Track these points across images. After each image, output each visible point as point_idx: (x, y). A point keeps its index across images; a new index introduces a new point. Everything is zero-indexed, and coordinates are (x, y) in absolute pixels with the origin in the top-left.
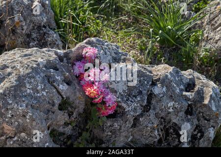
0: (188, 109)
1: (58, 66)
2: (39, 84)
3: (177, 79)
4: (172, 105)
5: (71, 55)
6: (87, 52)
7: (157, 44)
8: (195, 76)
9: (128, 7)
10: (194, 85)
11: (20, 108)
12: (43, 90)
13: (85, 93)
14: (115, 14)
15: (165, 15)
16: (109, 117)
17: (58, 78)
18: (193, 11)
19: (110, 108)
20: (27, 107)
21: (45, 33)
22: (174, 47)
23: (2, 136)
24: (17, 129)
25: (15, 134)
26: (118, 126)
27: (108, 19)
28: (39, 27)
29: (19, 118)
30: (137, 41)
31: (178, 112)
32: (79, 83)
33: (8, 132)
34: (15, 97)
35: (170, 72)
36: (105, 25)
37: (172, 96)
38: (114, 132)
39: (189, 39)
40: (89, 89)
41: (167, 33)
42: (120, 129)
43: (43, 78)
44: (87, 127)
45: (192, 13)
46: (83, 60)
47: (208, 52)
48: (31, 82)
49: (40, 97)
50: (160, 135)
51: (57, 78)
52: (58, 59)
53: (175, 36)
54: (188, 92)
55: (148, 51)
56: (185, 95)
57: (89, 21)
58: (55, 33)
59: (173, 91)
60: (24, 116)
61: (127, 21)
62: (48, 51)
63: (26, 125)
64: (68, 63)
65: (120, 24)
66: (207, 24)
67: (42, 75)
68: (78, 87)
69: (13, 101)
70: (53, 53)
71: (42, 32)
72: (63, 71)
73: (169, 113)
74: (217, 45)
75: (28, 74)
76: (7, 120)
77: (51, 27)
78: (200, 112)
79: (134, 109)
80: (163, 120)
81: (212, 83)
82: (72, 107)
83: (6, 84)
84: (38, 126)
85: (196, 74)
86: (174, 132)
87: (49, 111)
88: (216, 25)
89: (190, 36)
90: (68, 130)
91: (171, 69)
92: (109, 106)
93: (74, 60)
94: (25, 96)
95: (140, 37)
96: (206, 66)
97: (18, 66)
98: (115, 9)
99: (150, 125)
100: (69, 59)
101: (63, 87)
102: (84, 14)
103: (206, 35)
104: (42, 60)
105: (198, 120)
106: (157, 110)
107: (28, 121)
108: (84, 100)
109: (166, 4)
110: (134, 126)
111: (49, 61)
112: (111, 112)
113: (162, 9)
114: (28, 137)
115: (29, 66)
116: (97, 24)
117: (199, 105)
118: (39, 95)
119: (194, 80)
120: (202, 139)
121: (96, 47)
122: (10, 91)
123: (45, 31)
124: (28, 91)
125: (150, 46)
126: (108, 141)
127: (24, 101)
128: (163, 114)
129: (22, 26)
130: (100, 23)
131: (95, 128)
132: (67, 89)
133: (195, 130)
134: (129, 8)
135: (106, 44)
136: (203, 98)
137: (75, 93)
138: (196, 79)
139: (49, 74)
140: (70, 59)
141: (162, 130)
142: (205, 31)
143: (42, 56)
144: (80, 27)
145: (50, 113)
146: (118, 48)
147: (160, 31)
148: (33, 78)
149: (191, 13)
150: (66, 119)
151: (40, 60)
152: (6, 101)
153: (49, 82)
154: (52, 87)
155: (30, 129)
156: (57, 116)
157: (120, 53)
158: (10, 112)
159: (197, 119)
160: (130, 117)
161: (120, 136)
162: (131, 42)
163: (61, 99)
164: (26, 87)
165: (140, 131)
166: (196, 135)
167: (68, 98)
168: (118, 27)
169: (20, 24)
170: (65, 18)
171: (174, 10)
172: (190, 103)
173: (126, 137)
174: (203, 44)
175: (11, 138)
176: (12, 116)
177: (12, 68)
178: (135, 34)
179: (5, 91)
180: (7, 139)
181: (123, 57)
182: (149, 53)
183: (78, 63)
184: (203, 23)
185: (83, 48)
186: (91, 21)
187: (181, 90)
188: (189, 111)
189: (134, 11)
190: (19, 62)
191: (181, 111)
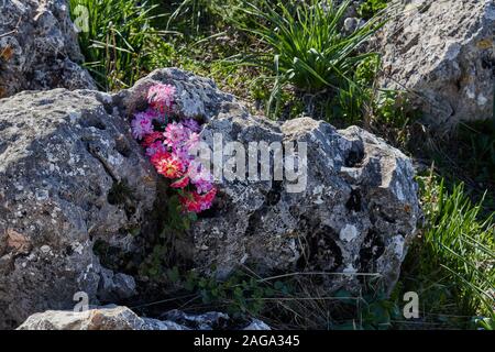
0: (352, 198)
1: (104, 121)
2: (71, 155)
3: (328, 142)
4: (321, 190)
5: (126, 101)
6: (155, 95)
7: (289, 86)
8: (363, 137)
9: (228, 13)
10: (362, 154)
11: (39, 199)
12: (79, 164)
13: (156, 170)
14: (201, 30)
15: (304, 26)
16: (202, 215)
17: (106, 143)
18: (358, 16)
19: (204, 196)
20: (50, 195)
21: (62, 71)
22: (325, 91)
23: (5, 253)
24: (33, 238)
25: (31, 249)
26: (220, 231)
27: (187, 40)
28: (51, 59)
29: (37, 218)
30: (249, 81)
31: (333, 205)
32: (144, 153)
33: (17, 245)
34: (28, 178)
35: (315, 130)
36: (181, 53)
37: (319, 174)
38: (212, 244)
39: (353, 74)
40: (164, 161)
41: (308, 63)
42: (225, 237)
43: (78, 143)
44: (163, 235)
45: (358, 20)
46: (149, 110)
47: (392, 97)
48: (56, 151)
49: (73, 178)
50: (300, 251)
51: (103, 142)
52: (102, 107)
53: (326, 68)
54: (351, 166)
55: (271, 100)
56: (345, 173)
57: (147, 45)
58: (83, 68)
59: (322, 164)
60: (47, 213)
61: (227, 42)
62: (84, 94)
63: (49, 229)
64: (121, 115)
65: (213, 49)
66: (389, 42)
67: (76, 137)
68: (142, 160)
69: (25, 185)
70: (94, 98)
71: (55, 67)
72: (112, 131)
73: (316, 207)
74: (408, 83)
75: (50, 136)
76: (14, 222)
77: (73, 58)
78: (374, 206)
79: (250, 198)
80: (304, 222)
81: (397, 152)
82: (132, 198)
83: (11, 155)
84: (73, 230)
85: (365, 134)
86: (326, 243)
87: (90, 204)
88: (406, 43)
89: (355, 68)
90: (127, 242)
91: (316, 124)
92: (202, 193)
93: (132, 111)
94: (47, 177)
95: (254, 73)
96: (389, 126)
97: (31, 122)
98: (201, 19)
99: (280, 230)
100: (122, 108)
101: (115, 160)
102: (138, 31)
103: (386, 64)
104: (74, 111)
105: (373, 220)
106: (293, 202)
107: (54, 221)
108: (154, 183)
109: (305, 5)
110: (251, 231)
111: (86, 113)
112: (205, 206)
113: (297, 16)
114: (54, 253)
115: (50, 121)
116: (166, 50)
117: (372, 192)
118: (71, 174)
119: (362, 145)
120: (381, 258)
121: (173, 84)
122: (18, 167)
123: (62, 65)
124: (52, 167)
125: (275, 91)
126: (202, 262)
127: (45, 185)
128: (304, 210)
129: (16, 57)
130: (172, 49)
131: (177, 237)
132: (123, 164)
133: (366, 240)
134: (231, 14)
135: (191, 78)
136: (379, 178)
137: (138, 170)
138: (365, 143)
139: (87, 135)
140: (125, 108)
141: (303, 242)
142: (385, 57)
143: (73, 102)
144: (131, 56)
145: (94, 208)
146: (213, 86)
147: (295, 59)
148: (60, 143)
149: (355, 22)
150: (122, 221)
151: (70, 110)
152: (12, 186)
153: (88, 149)
154: (95, 160)
155: (58, 238)
156: (106, 213)
157: (218, 96)
158: (20, 206)
159: (371, 219)
160: (243, 214)
161: (225, 251)
162: (236, 84)
163: (112, 181)
164: (47, 161)
165: (262, 241)
166: (370, 249)
167: (125, 180)
168: (210, 55)
169: (12, 52)
170: (100, 39)
171: (321, 15)
172: (354, 187)
173: (236, 253)
174: (382, 82)
175: (23, 256)
176: (25, 213)
177: (18, 126)
178: (244, 67)
179: (8, 169)
180: (14, 258)
181: (223, 103)
182: (273, 104)
183: (140, 116)
184: (380, 40)
185: (147, 86)
186: (152, 45)
187: (338, 164)
188: (354, 203)
189: (240, 22)
190: (31, 115)
191: (338, 202)
